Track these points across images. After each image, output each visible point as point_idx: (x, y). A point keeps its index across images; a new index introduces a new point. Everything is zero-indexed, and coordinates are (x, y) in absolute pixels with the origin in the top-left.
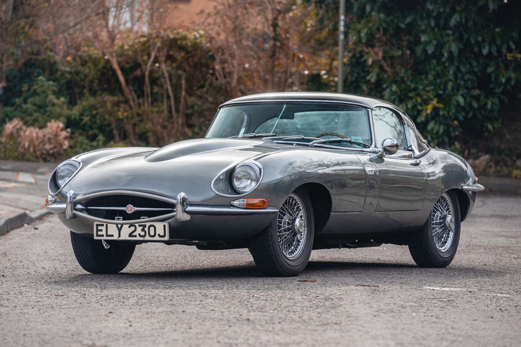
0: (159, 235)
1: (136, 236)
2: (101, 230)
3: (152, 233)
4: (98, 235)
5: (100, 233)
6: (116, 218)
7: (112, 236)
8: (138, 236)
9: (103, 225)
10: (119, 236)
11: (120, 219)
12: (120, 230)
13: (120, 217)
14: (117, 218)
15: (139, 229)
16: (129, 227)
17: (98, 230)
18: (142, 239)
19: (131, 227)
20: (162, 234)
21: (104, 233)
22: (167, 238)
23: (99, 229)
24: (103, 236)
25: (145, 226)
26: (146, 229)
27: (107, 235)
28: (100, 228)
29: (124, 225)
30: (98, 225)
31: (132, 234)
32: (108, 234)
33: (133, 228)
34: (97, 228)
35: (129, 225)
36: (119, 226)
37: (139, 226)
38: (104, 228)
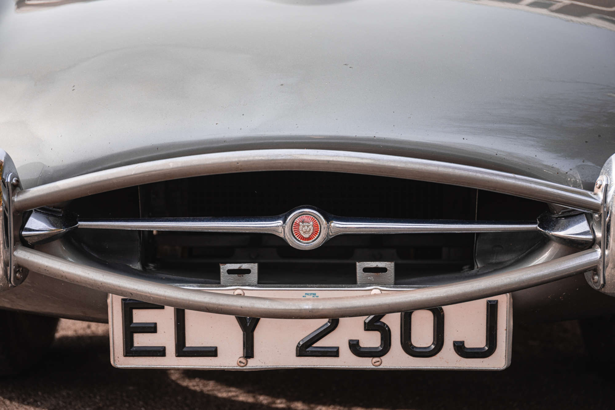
1: (334, 353)
2: (152, 328)
6: (225, 268)
7: (212, 352)
8: (345, 351)
10: (249, 353)
13: (245, 266)
14: (230, 272)
18: (367, 363)
24: (160, 352)
32: (191, 342)
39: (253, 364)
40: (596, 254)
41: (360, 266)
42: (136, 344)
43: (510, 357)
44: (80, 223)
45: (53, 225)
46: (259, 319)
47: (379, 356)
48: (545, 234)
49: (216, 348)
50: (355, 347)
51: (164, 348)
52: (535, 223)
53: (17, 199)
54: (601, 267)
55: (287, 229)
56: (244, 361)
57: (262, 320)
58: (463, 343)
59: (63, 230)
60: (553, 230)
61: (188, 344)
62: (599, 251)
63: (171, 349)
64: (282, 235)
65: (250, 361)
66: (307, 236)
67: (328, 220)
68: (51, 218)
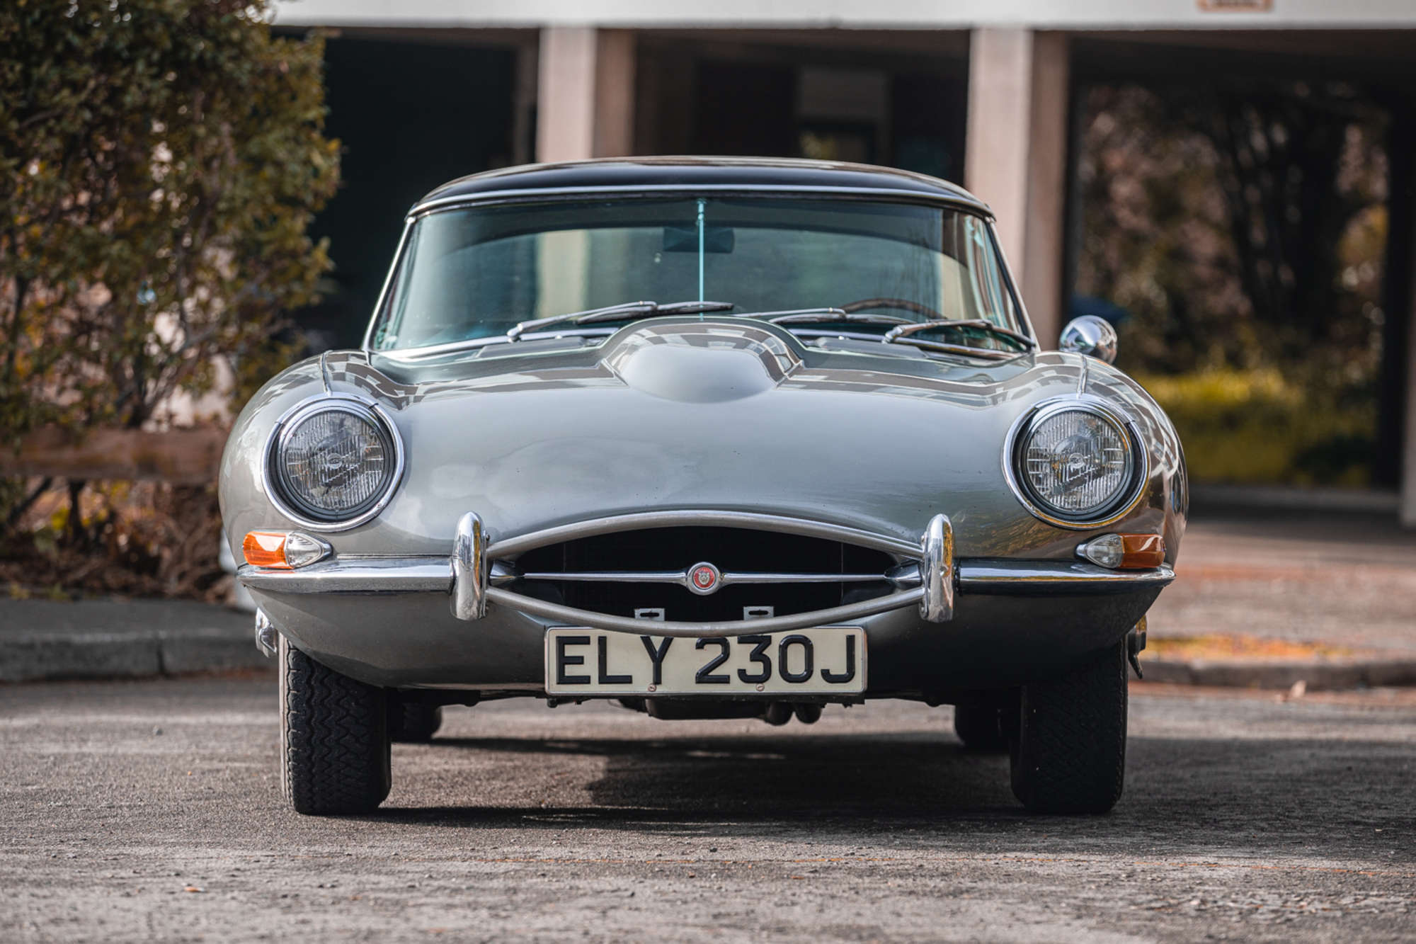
0: (826, 675)
1: (725, 680)
2: (579, 660)
3: (796, 665)
4: (563, 680)
5: (570, 670)
7: (627, 680)
8: (735, 678)
9: (585, 641)
10: (657, 680)
11: (657, 615)
12: (658, 658)
15: (741, 655)
16: (700, 646)
17: (563, 661)
18: (752, 689)
19: (707, 647)
20: (840, 668)
21: (590, 668)
22: (857, 685)
23: (567, 654)
24: (585, 680)
25: (766, 642)
26: (773, 652)
27: (604, 679)
28: (571, 651)
29: (677, 640)
30: (562, 642)
31: (713, 673)
32: (611, 671)
33: (714, 651)
34: (561, 651)
35: (696, 640)
36: (657, 642)
37: (743, 640)
38: (590, 653)
39: (660, 690)
40: (922, 591)
41: (747, 610)
42: (566, 674)
43: (866, 681)
44: (526, 574)
45: (509, 573)
46: (672, 639)
47: (762, 682)
48: (891, 581)
49: (631, 677)
50: (742, 674)
51: (589, 677)
52: (882, 574)
53: (489, 550)
54: (925, 599)
55: (690, 579)
56: (653, 686)
57: (676, 639)
58: (828, 671)
59: (513, 577)
60: (894, 576)
61: (609, 674)
62: (924, 590)
63: (595, 677)
64: (685, 585)
65: (658, 686)
66: (704, 583)
67: (722, 571)
68: (507, 569)
